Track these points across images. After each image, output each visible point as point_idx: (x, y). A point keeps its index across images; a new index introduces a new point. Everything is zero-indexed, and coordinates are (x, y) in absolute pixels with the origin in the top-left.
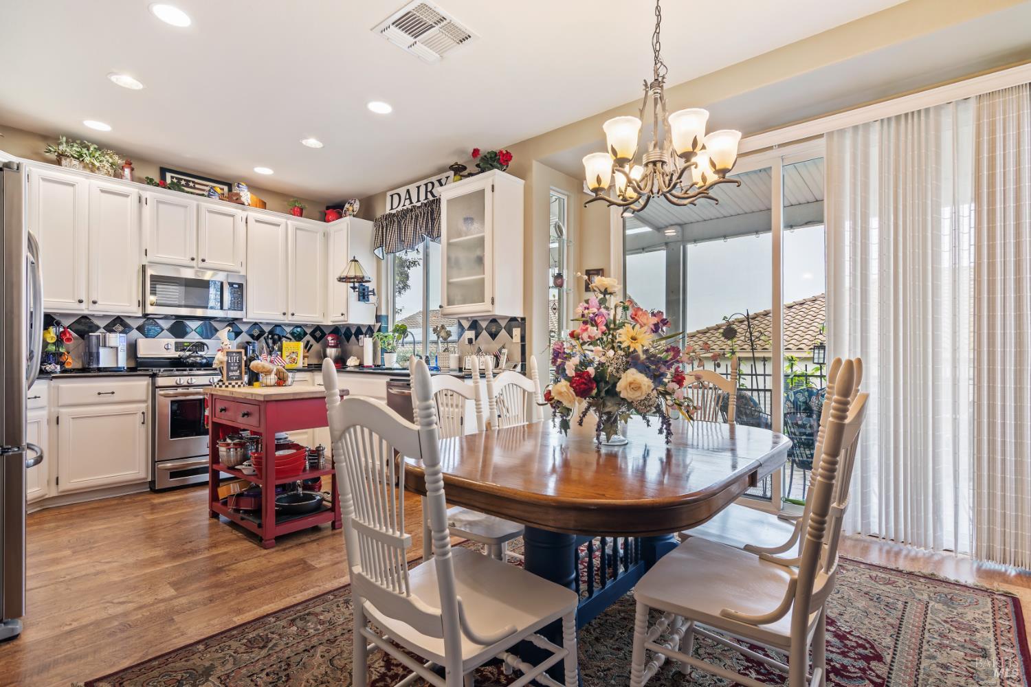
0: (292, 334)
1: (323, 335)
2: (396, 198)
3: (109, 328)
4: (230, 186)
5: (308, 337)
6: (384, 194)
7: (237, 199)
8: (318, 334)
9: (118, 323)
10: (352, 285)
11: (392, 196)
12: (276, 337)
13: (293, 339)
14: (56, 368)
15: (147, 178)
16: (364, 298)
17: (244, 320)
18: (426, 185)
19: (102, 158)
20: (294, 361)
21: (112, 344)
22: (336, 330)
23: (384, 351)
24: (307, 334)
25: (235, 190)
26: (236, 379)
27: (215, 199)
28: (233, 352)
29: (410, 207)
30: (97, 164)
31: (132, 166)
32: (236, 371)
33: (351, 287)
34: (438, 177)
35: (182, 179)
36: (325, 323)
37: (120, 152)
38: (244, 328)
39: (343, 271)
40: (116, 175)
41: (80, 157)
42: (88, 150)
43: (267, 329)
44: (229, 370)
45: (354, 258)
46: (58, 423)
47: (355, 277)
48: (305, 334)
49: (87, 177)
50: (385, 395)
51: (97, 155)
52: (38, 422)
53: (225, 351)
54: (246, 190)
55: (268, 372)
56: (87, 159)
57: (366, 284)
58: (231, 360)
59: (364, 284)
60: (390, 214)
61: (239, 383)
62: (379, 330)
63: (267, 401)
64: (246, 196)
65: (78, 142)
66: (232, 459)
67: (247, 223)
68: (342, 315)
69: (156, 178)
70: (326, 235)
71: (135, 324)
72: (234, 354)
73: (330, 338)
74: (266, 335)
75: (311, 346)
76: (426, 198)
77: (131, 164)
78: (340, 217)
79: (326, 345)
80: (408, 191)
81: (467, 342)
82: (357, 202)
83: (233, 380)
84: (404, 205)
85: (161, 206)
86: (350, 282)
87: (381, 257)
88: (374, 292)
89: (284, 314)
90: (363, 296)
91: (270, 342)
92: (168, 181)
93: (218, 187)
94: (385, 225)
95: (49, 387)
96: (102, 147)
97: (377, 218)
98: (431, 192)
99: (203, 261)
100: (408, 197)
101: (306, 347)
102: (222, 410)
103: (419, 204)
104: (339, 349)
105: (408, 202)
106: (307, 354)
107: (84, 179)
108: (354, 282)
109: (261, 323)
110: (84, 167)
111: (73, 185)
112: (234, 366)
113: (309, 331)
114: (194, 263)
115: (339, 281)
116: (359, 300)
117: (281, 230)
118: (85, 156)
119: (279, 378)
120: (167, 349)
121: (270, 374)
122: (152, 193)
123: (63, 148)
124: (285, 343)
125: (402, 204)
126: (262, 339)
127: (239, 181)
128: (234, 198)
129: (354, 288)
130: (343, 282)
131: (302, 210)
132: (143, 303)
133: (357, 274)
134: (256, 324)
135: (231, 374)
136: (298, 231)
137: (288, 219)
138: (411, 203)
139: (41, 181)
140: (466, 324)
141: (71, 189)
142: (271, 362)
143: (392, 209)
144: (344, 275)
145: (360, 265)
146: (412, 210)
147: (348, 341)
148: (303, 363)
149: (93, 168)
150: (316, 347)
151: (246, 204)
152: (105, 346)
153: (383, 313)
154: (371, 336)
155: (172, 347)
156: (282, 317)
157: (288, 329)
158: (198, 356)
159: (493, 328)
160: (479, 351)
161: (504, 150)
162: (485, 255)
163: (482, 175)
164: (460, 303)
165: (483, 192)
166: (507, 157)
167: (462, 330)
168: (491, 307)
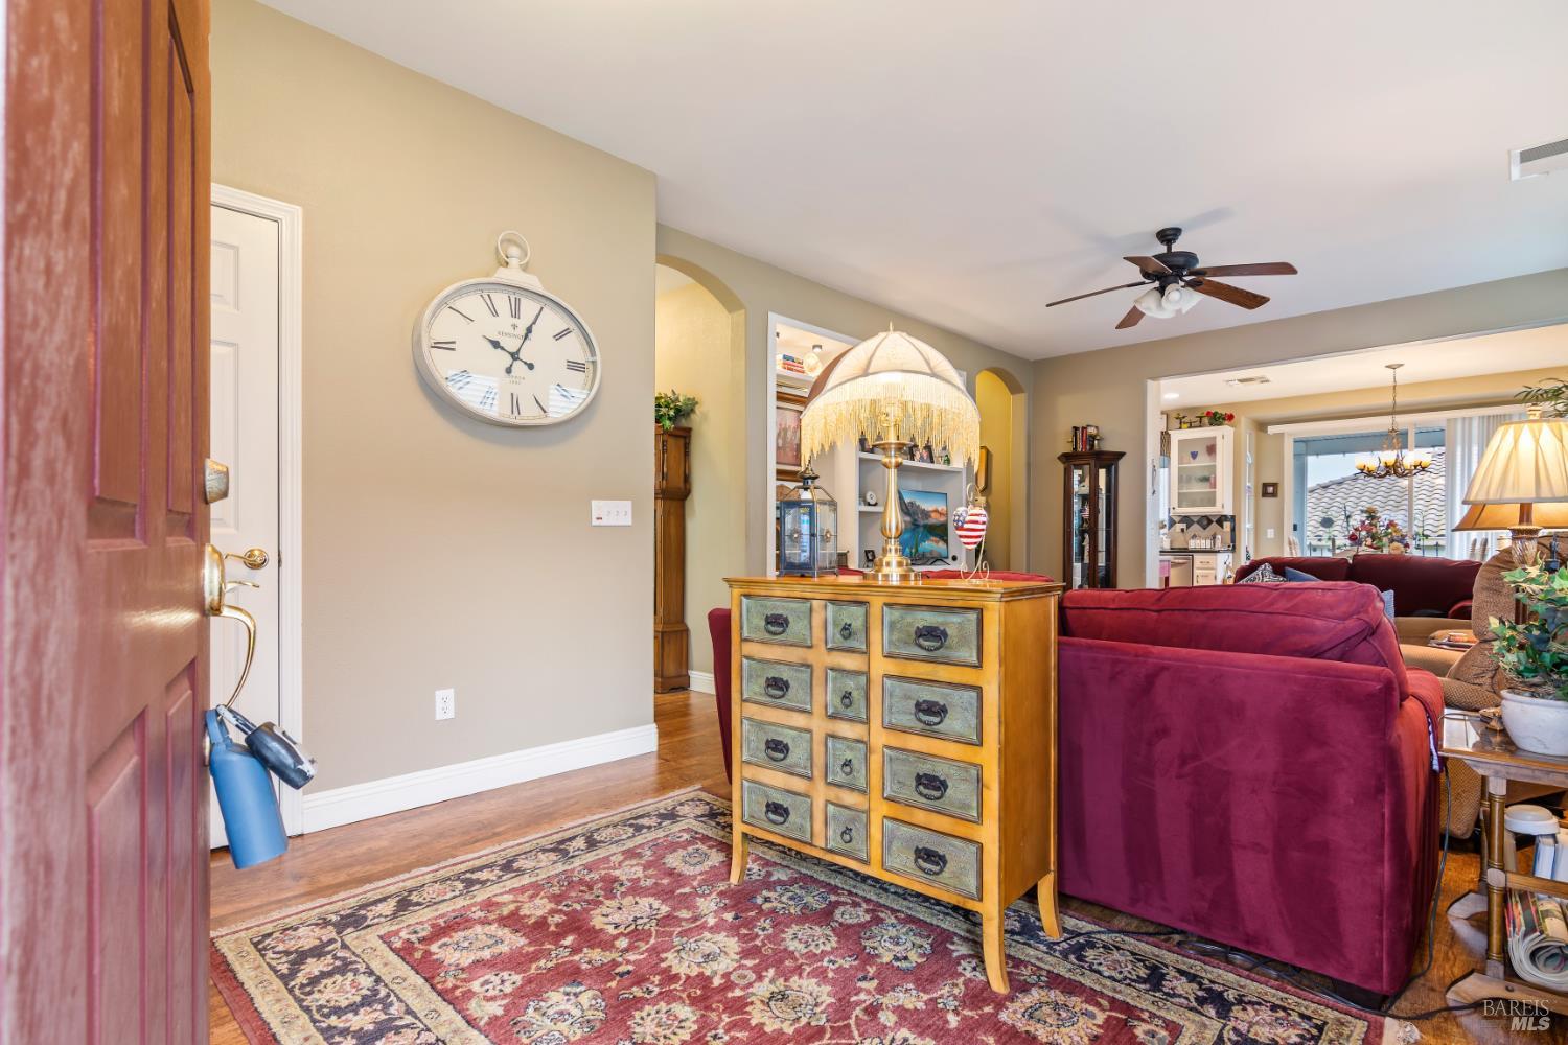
81: (1179, 531)
159: (1206, 521)
160: (1194, 537)
161: (1229, 413)
162: (1215, 478)
163: (1212, 428)
164: (1189, 506)
165: (1215, 438)
166: (1231, 417)
167: (1173, 523)
168: (1221, 509)
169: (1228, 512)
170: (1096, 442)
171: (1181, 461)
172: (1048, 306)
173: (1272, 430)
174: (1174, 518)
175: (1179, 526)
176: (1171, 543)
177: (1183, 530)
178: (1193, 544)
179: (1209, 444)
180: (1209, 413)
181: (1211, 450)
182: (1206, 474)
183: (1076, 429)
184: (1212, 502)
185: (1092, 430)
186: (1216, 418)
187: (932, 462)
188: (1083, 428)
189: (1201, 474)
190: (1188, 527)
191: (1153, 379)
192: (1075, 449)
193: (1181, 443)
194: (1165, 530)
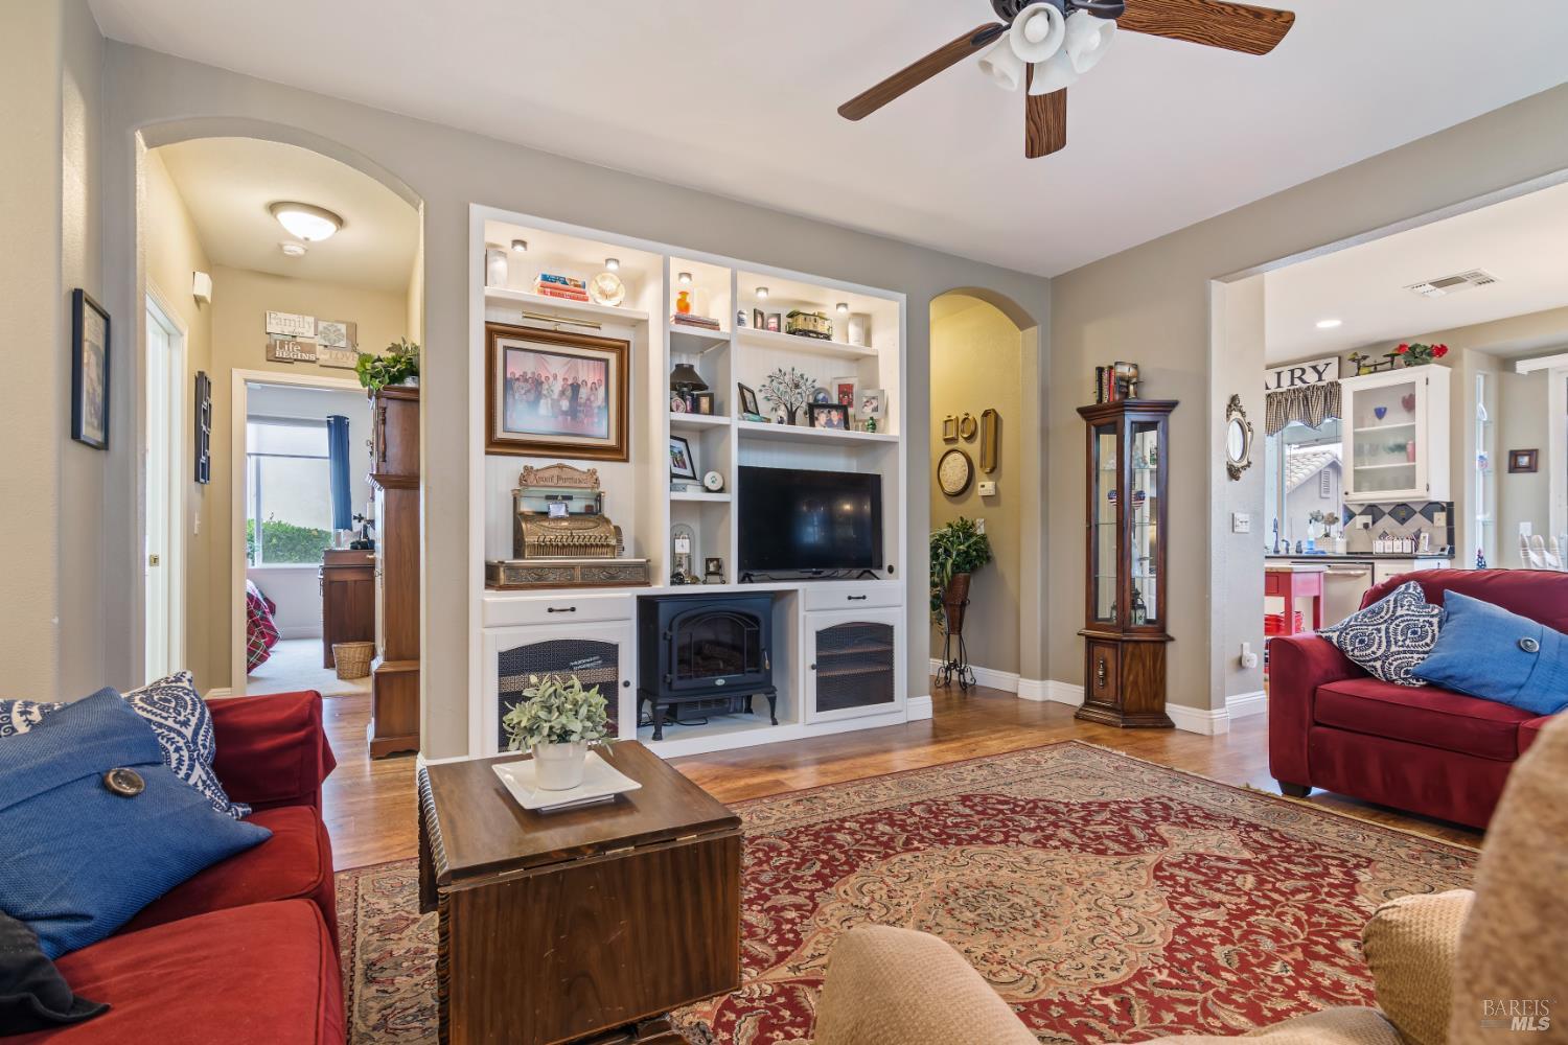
18: (1292, 371)
34: (1313, 364)
76: (1292, 384)
81: (1358, 528)
98: (1302, 379)
103: (1282, 390)
138: (1268, 388)
140: (1357, 510)
146: (1270, 396)
159: (1402, 512)
160: (1384, 536)
161: (1438, 344)
162: (1414, 445)
163: (1409, 369)
164: (1371, 489)
165: (1413, 385)
166: (1441, 351)
167: (1350, 515)
168: (1425, 493)
169: (1441, 495)
170: (1131, 387)
171: (1358, 421)
172: (857, 109)
173: (1523, 367)
174: (1353, 509)
175: (1360, 520)
176: (1348, 544)
177: (1366, 526)
178: (1379, 547)
179: (1407, 394)
180: (1402, 347)
181: (1409, 404)
182: (1400, 440)
183: (1100, 370)
184: (1411, 483)
185: (1125, 370)
186: (1413, 354)
187: (847, 428)
188: (1111, 368)
189: (1392, 442)
190: (1374, 523)
191: (1226, 276)
192: (1100, 400)
193: (1360, 396)
194: (1339, 525)
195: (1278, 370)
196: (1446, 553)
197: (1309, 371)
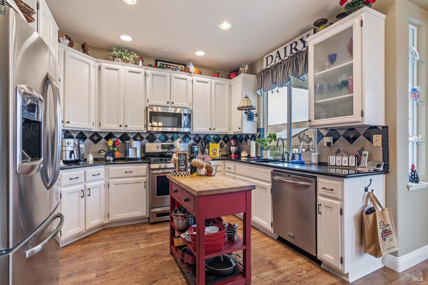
0: (214, 139)
1: (229, 139)
2: (270, 59)
3: (135, 139)
4: (185, 65)
5: (221, 141)
6: (262, 58)
7: (188, 71)
8: (226, 139)
9: (138, 136)
10: (245, 111)
11: (267, 58)
12: (206, 141)
13: (214, 142)
14: (110, 158)
15: (149, 64)
16: (251, 119)
17: (192, 133)
18: (291, 45)
19: (130, 56)
20: (215, 154)
21: (135, 146)
22: (235, 137)
23: (262, 149)
24: (221, 139)
25: (188, 66)
26: (184, 171)
27: (179, 71)
28: (181, 154)
29: (280, 61)
30: (128, 59)
31: (143, 59)
32: (183, 165)
33: (244, 113)
34: (301, 37)
35: (164, 64)
36: (230, 134)
37: (138, 53)
38: (192, 137)
39: (241, 104)
40: (136, 64)
41: (121, 57)
42: (124, 52)
43: (202, 137)
44: (179, 165)
45: (246, 95)
46: (109, 187)
47: (248, 106)
48: (220, 139)
49: (124, 65)
50: (270, 180)
51: (128, 55)
52: (100, 187)
53: (177, 153)
54: (192, 66)
55: (202, 167)
56: (124, 57)
57: (252, 111)
58: (180, 159)
59: (251, 111)
60: (266, 69)
61: (185, 174)
62: (259, 137)
63: (199, 196)
64: (192, 68)
65: (120, 49)
66: (180, 225)
67: (192, 82)
68: (239, 128)
69: (153, 63)
70: (230, 86)
71: (145, 136)
72: (182, 155)
73: (232, 141)
74: (202, 140)
75: (223, 145)
76: (291, 53)
77: (142, 58)
78: (238, 75)
79: (230, 145)
80: (278, 52)
81: (325, 145)
82: (247, 66)
83: (181, 171)
84: (275, 61)
85: (154, 77)
86: (244, 110)
87: (260, 95)
88: (257, 115)
89: (210, 129)
90: (250, 117)
91: (204, 143)
92: (159, 65)
93: (180, 66)
94: (263, 76)
95: (105, 169)
96: (130, 51)
97: (258, 73)
98: (295, 49)
99: (173, 103)
100: (278, 56)
101: (220, 146)
102: (175, 191)
103: (286, 58)
104: (237, 147)
105: (278, 58)
106: (221, 150)
107: (122, 66)
108: (246, 110)
109: (199, 134)
110: (123, 61)
111: (117, 70)
112: (182, 162)
113: (222, 137)
114: (169, 105)
115: (238, 109)
116: (248, 120)
117: (209, 84)
118: (123, 55)
119: (207, 171)
120: (158, 148)
121: (202, 168)
122: (150, 71)
123: (115, 52)
124: (211, 144)
125: (274, 61)
126: (200, 142)
127: (189, 61)
128: (187, 70)
129: (246, 113)
130: (240, 110)
131: (218, 74)
132: (146, 126)
133: (249, 105)
134: (197, 134)
135: (180, 167)
136: (217, 85)
137: (212, 79)
138: (280, 58)
139: (105, 69)
140: (324, 132)
141: (117, 72)
142: (203, 159)
143: (267, 65)
144: (241, 105)
145: (249, 100)
146: (281, 63)
147: (241, 143)
148: (219, 155)
149: (127, 61)
150: (226, 145)
151: (192, 72)
152: (131, 147)
153: (261, 127)
154: (254, 140)
155: (160, 147)
156: (209, 131)
157: (212, 137)
158: (171, 152)
167: (320, 136)
168: (360, 119)
169: (380, 122)
177: (329, 144)
195: (285, 46)
196: (381, 169)
197: (299, 42)
